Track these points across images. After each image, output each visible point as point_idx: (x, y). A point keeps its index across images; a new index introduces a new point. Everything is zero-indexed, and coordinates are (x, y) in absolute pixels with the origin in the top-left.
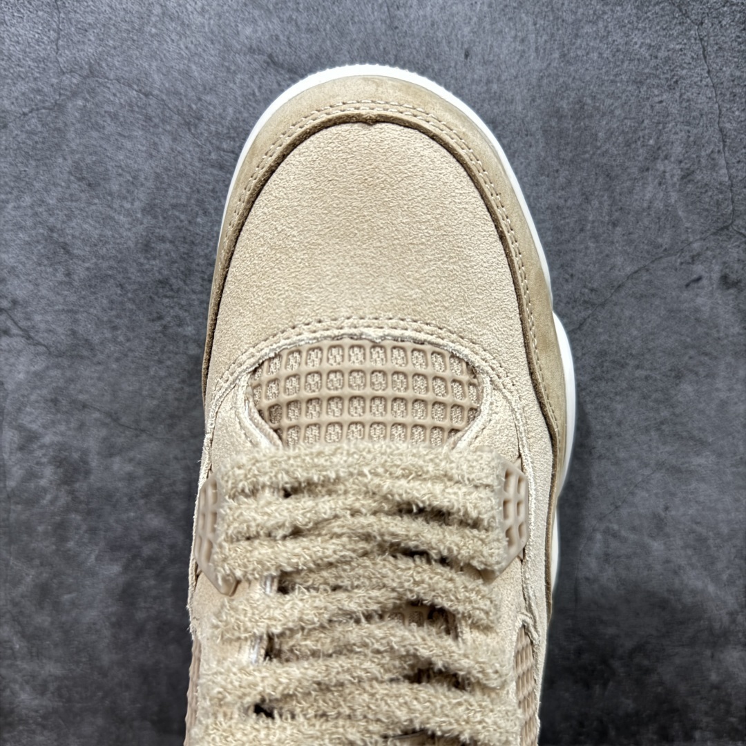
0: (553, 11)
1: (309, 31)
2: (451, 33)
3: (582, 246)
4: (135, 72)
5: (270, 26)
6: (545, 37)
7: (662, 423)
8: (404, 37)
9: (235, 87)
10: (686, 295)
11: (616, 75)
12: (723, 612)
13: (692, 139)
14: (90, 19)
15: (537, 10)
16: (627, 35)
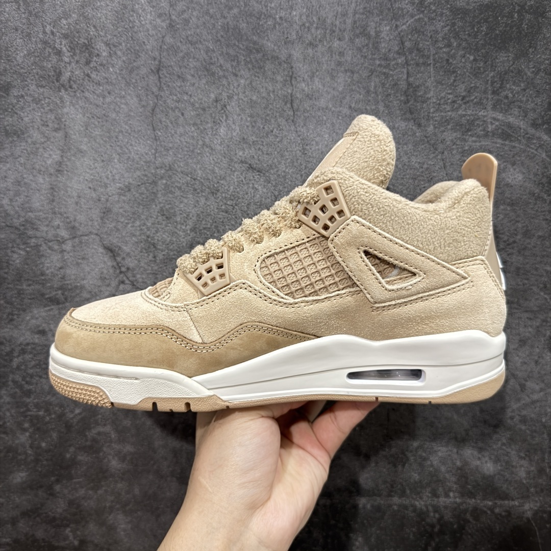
4: (190, 169)
11: (404, 176)
14: (171, 145)
16: (409, 158)
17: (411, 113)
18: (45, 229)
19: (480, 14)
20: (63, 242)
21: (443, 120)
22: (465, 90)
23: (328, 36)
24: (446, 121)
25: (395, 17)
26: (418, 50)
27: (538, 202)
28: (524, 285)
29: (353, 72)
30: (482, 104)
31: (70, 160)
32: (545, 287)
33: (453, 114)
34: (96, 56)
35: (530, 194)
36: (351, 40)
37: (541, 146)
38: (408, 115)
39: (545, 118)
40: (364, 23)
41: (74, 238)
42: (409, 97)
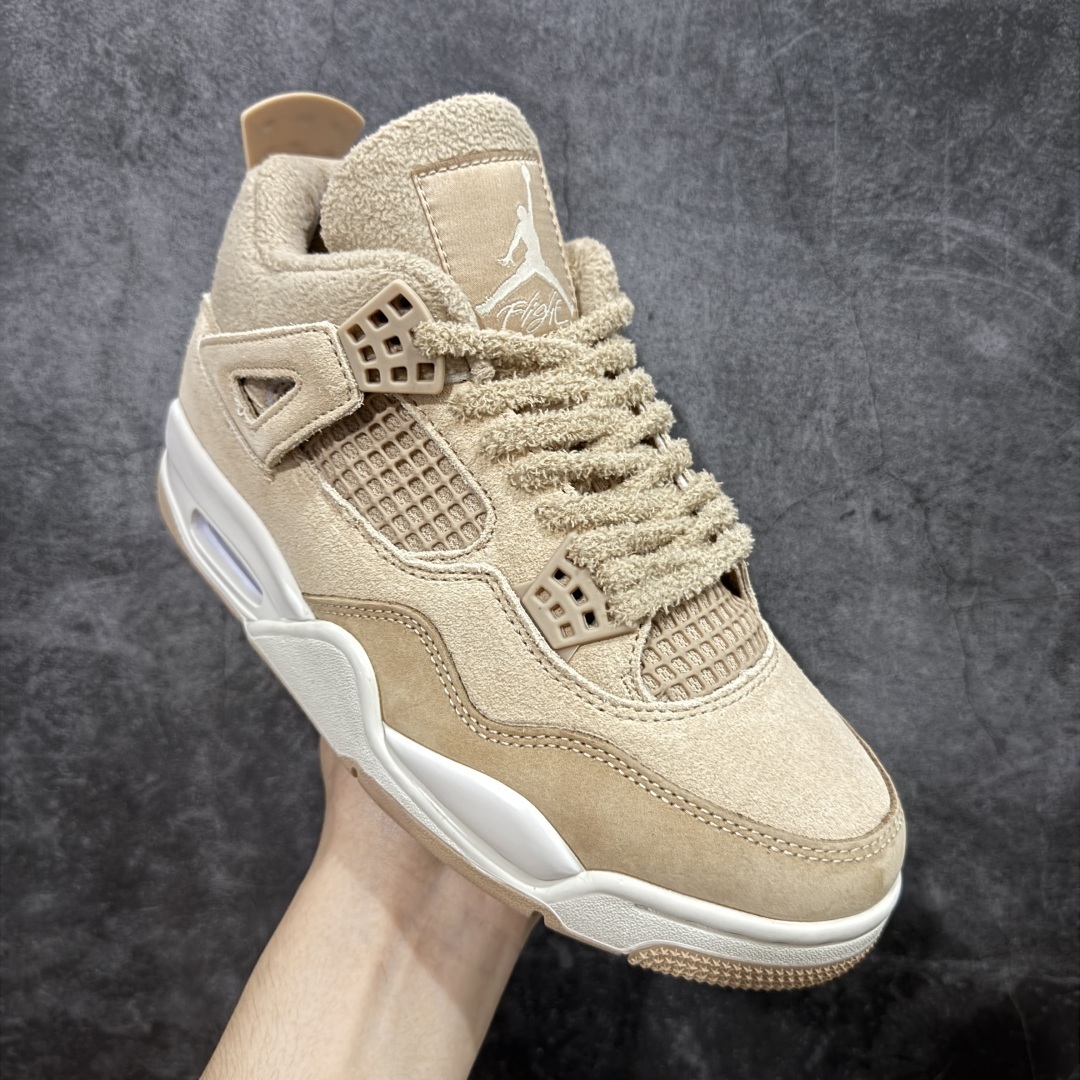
0: (725, 282)
3: (747, 481)
6: (718, 304)
7: (820, 640)
10: (840, 526)
11: (779, 337)
13: (845, 393)
15: (711, 280)
16: (789, 303)
17: (795, 216)
18: (91, 430)
19: (931, 27)
20: (126, 456)
21: (857, 231)
22: (899, 174)
23: (637, 66)
24: (861, 234)
25: (767, 31)
26: (811, 95)
27: (1036, 392)
28: (1005, 549)
29: (683, 136)
30: (931, 201)
31: (139, 298)
32: (1047, 554)
33: (875, 220)
34: (191, 99)
35: (1020, 375)
36: (682, 75)
37: (1043, 284)
38: (789, 221)
39: (1052, 231)
40: (707, 42)
41: (147, 447)
42: (792, 187)
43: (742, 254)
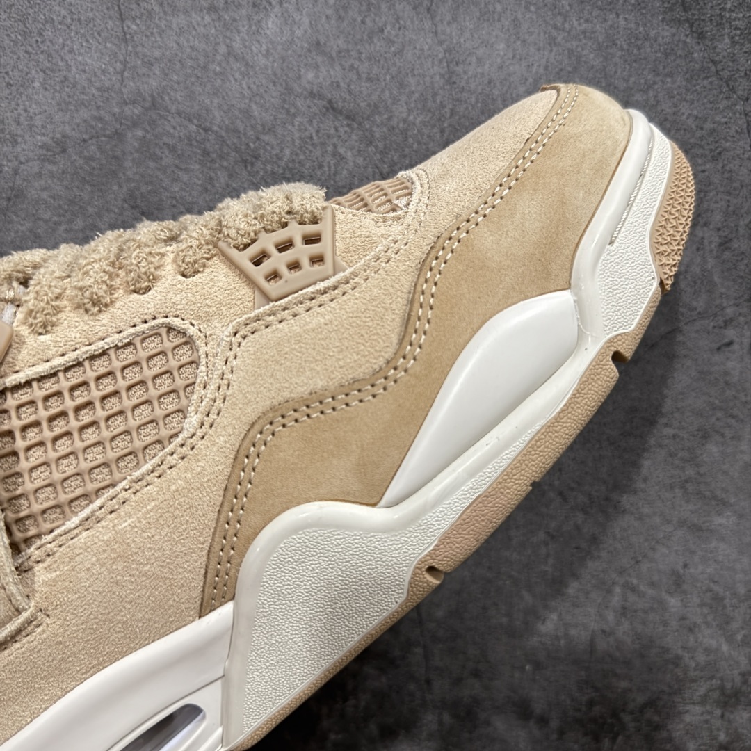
0: (606, 77)
1: (369, 79)
2: (507, 91)
5: (332, 73)
7: (686, 481)
8: (461, 92)
9: (293, 130)
10: (717, 358)
12: (736, 672)
13: (731, 208)
15: (591, 75)
43: (625, 47)
